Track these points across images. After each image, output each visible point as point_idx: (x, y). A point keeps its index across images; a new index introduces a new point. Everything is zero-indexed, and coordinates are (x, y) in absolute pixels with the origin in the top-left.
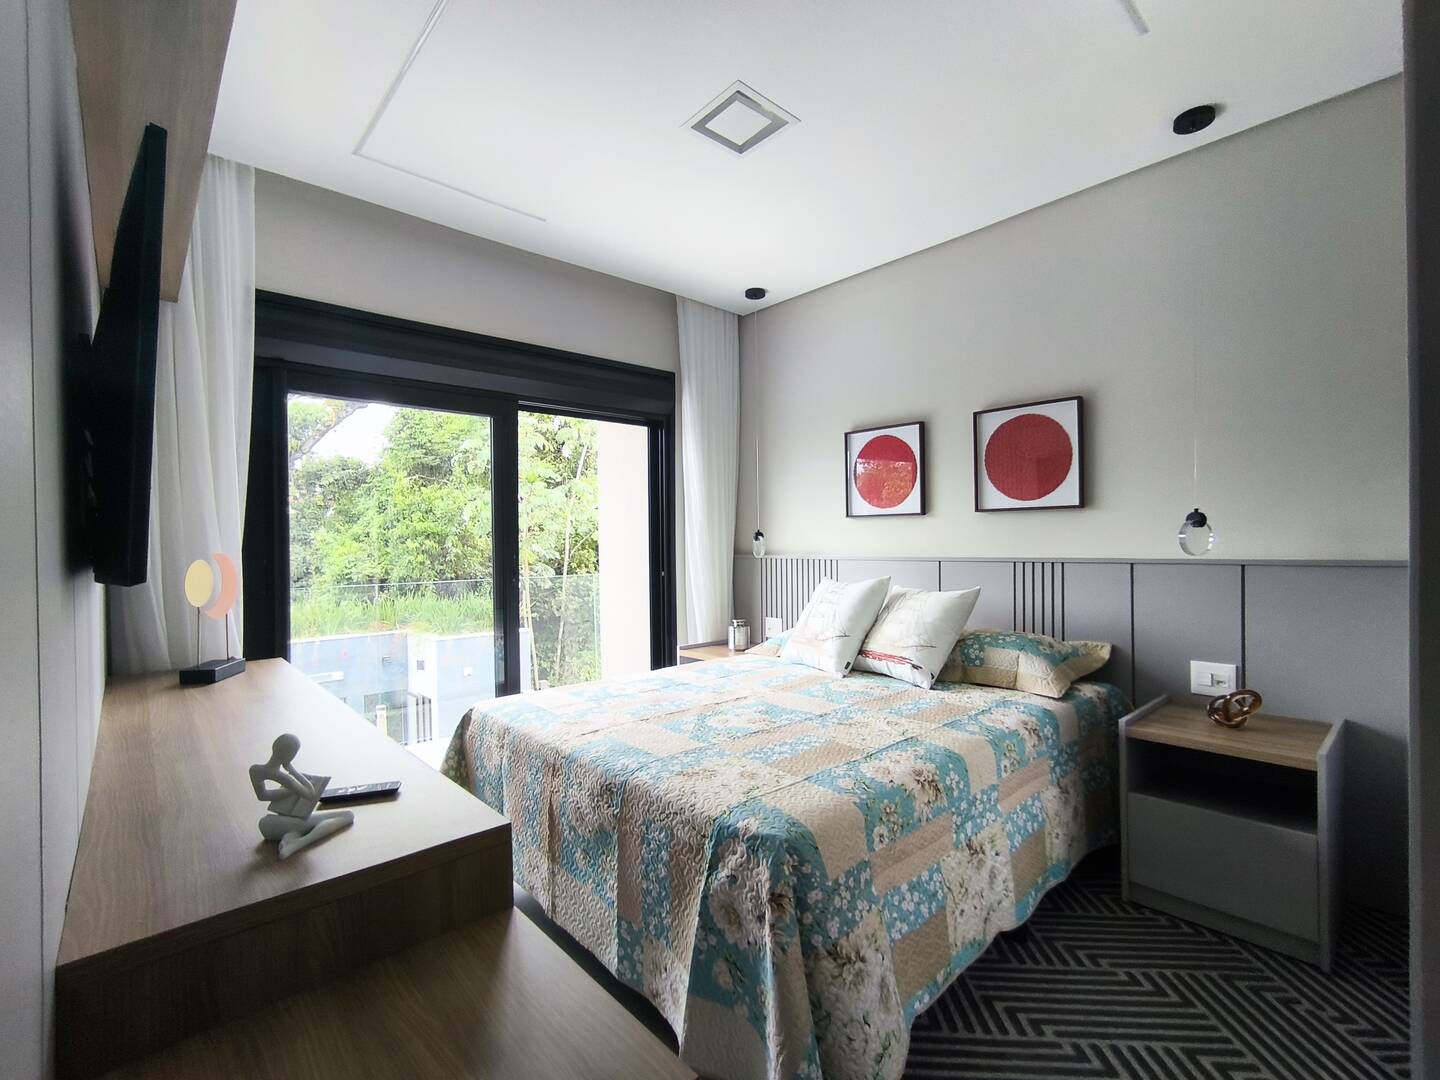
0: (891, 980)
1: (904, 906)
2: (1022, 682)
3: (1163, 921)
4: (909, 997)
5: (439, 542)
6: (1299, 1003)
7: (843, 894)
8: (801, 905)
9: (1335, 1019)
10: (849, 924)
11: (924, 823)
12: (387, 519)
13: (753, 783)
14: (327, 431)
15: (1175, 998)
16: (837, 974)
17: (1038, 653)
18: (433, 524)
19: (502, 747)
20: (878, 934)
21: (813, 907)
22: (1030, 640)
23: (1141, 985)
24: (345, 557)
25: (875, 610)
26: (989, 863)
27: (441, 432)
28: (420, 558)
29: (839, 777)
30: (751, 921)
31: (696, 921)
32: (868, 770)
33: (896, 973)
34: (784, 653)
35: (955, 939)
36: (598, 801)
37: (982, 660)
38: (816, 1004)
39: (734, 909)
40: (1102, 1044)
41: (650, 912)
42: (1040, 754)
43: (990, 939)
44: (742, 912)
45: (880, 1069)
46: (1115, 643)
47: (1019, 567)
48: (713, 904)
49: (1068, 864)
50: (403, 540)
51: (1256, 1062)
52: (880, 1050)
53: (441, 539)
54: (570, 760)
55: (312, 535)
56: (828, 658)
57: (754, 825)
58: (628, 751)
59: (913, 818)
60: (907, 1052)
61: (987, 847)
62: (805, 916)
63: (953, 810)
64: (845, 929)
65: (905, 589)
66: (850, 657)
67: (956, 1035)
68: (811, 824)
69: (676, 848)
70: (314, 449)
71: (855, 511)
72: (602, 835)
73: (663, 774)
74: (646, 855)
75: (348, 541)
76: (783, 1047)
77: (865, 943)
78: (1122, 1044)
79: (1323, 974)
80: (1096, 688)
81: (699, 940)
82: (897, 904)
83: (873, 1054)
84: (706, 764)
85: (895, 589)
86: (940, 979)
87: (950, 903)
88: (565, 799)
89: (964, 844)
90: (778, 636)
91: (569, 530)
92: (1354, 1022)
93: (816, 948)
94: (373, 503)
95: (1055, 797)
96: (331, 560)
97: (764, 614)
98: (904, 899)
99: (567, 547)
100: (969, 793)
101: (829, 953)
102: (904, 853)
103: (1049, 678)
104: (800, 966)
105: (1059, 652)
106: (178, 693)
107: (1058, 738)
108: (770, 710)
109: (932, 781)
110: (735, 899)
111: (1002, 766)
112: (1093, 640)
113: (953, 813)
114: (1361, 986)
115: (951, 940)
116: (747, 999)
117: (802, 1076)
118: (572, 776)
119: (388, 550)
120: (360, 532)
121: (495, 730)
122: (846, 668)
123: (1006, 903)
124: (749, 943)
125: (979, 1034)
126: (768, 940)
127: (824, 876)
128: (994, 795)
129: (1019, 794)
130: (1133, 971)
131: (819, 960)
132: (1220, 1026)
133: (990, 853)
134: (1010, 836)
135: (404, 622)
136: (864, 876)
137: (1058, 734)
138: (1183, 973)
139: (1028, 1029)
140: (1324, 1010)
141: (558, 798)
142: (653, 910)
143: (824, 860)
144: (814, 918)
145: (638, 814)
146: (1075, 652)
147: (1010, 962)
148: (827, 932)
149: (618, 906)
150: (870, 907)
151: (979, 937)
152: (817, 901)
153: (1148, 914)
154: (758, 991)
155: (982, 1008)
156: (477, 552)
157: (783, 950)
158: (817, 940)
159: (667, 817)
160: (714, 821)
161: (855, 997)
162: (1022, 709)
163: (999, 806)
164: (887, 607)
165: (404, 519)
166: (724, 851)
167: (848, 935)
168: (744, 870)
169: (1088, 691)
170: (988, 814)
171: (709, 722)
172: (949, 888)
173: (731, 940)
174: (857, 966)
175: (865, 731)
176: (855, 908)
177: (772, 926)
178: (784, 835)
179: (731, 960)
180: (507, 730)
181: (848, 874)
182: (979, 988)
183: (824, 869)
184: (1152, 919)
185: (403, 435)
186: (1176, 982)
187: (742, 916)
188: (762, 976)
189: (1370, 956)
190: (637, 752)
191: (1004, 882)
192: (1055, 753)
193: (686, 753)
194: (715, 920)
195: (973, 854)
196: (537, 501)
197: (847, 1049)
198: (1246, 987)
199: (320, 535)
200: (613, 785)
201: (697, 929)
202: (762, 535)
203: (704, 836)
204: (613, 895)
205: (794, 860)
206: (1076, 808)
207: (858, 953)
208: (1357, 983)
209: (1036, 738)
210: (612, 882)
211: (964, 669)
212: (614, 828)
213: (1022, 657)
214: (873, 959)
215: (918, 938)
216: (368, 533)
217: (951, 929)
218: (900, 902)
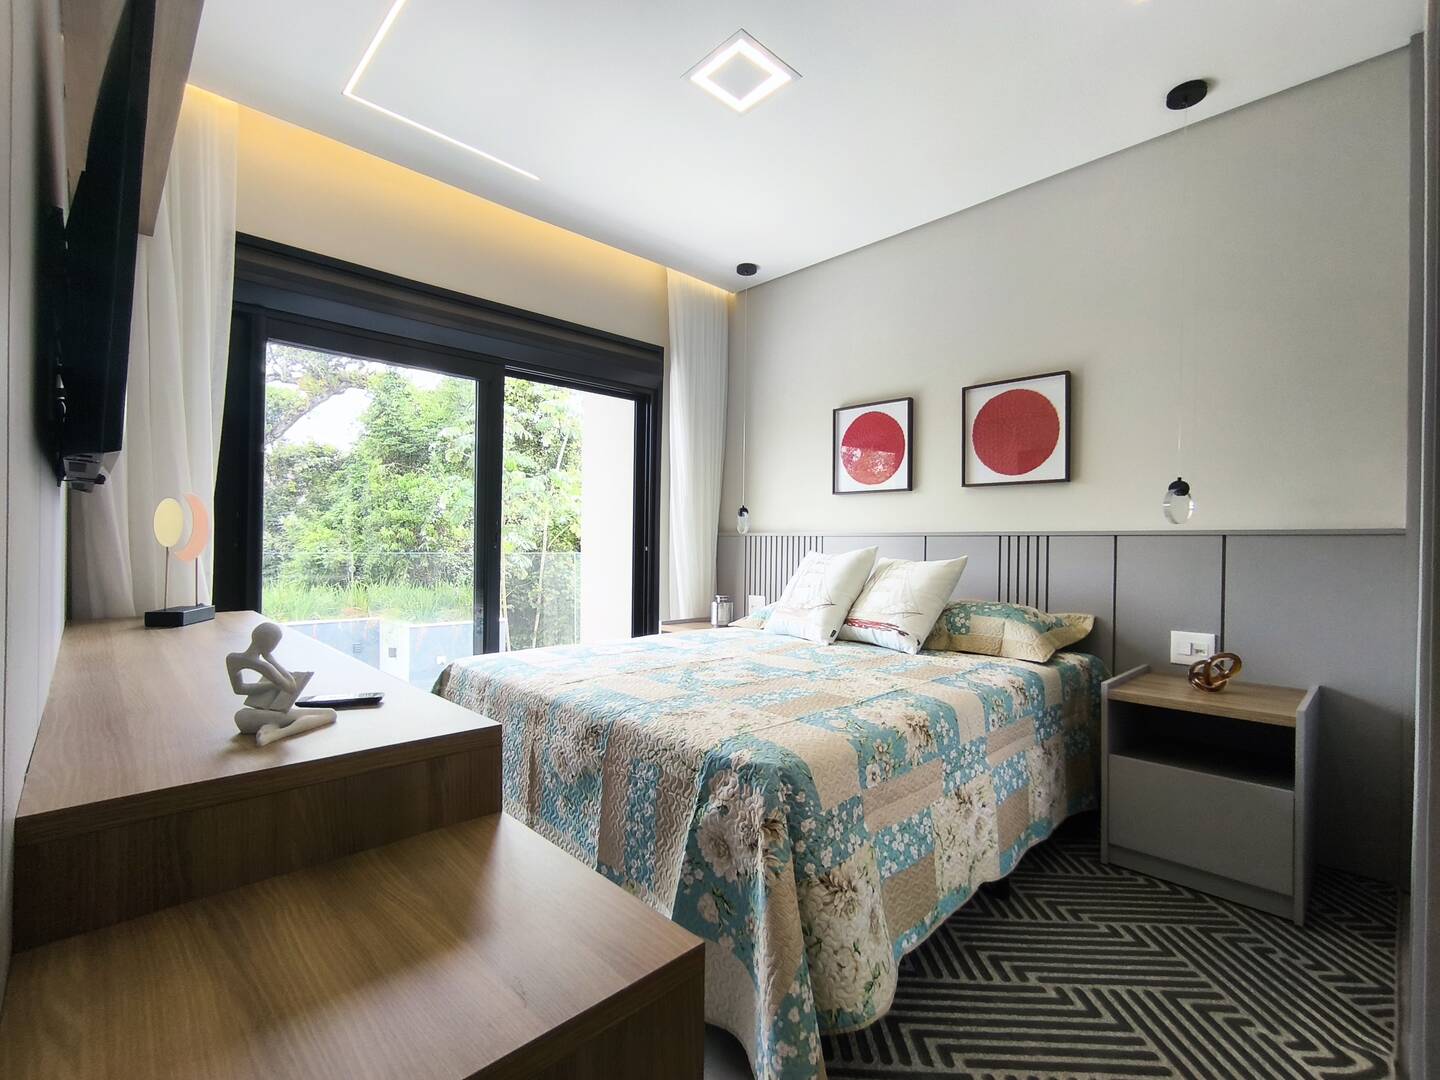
0: (880, 913)
1: (895, 845)
2: (1007, 648)
3: (1141, 881)
4: (898, 936)
5: (414, 531)
6: (1274, 952)
7: (837, 826)
8: (795, 833)
9: (1307, 966)
10: (841, 856)
11: (915, 767)
12: (361, 505)
13: (744, 721)
14: (301, 415)
15: (1154, 948)
16: (828, 901)
17: (1024, 621)
18: (408, 512)
19: (483, 700)
20: (869, 868)
21: (806, 835)
22: (1016, 609)
23: (1121, 936)
24: (316, 543)
25: (862, 579)
26: (976, 813)
27: (419, 420)
28: (395, 546)
29: (831, 718)
30: (742, 851)
31: (682, 855)
32: (860, 714)
33: (885, 907)
34: (767, 624)
35: (941, 883)
36: (583, 744)
37: (968, 629)
38: (807, 931)
39: (724, 841)
40: (1086, 989)
41: (634, 855)
42: (1026, 713)
43: (974, 888)
44: (733, 842)
45: (870, 997)
46: (1099, 616)
47: (1005, 540)
48: (701, 836)
49: (1050, 823)
50: (377, 527)
51: (1235, 1004)
52: (870, 979)
53: (416, 527)
54: (554, 706)
55: (282, 520)
56: (814, 627)
57: (747, 756)
58: (615, 696)
59: (904, 760)
60: (896, 985)
61: (975, 798)
62: (798, 845)
63: (944, 757)
64: (838, 859)
65: (891, 561)
66: (836, 625)
67: (941, 981)
68: (806, 757)
69: (665, 784)
70: (286, 435)
71: (843, 487)
72: (586, 778)
73: (652, 715)
74: (632, 795)
75: (320, 527)
76: (774, 967)
77: (857, 874)
78: (1104, 989)
79: (1297, 928)
80: (1079, 657)
81: (685, 875)
82: (887, 843)
83: (863, 983)
84: (694, 707)
85: (881, 561)
86: (928, 921)
87: (938, 851)
88: (548, 746)
89: (953, 792)
90: (762, 609)
91: (548, 522)
92: (1326, 969)
93: (809, 876)
94: (346, 490)
95: (1038, 756)
96: (301, 546)
97: (748, 593)
98: (895, 840)
99: (545, 540)
100: (958, 742)
101: (822, 881)
102: (896, 794)
103: (1035, 644)
104: (793, 890)
105: (1044, 622)
106: (143, 632)
107: (1043, 699)
108: (756, 668)
109: (924, 726)
110: (725, 830)
111: (990, 720)
112: (1074, 612)
113: (943, 761)
114: (1334, 938)
115: (938, 883)
116: (734, 931)
117: (794, 995)
118: (555, 722)
119: (361, 537)
120: (332, 518)
121: (475, 684)
122: (832, 636)
123: (991, 854)
124: (738, 873)
125: (964, 979)
126: (760, 868)
127: (818, 805)
128: (983, 747)
129: (1006, 749)
130: (1113, 924)
131: (812, 887)
132: (1198, 972)
133: (977, 805)
134: (997, 790)
135: (377, 608)
136: (857, 811)
137: (1043, 695)
138: (1161, 926)
139: (1012, 975)
140: (1298, 958)
141: (541, 746)
142: (637, 852)
143: (818, 790)
144: (808, 847)
145: (626, 756)
146: (1059, 624)
147: (992, 916)
148: (820, 861)
149: (599, 851)
150: (862, 843)
151: (965, 884)
152: (810, 830)
153: (1126, 874)
154: (746, 919)
155: (966, 956)
156: (453, 542)
157: (777, 874)
158: (810, 868)
159: (656, 754)
160: (705, 754)
161: (846, 924)
162: (1008, 670)
163: (986, 759)
164: (874, 576)
165: (379, 506)
166: (715, 783)
167: (840, 865)
168: (735, 800)
169: (1072, 659)
170: (976, 765)
171: (695, 676)
172: (938, 834)
173: (719, 874)
174: (848, 895)
175: (854, 685)
176: (848, 841)
177: (765, 851)
178: (779, 764)
179: (718, 893)
180: (488, 683)
181: (842, 807)
182: (962, 939)
183: (818, 800)
184: (1131, 879)
185: (379, 421)
186: (1155, 934)
187: (733, 846)
188: (752, 905)
189: (1339, 912)
190: (624, 697)
191: (989, 833)
192: (1040, 714)
193: (674, 699)
194: (703, 854)
195: (961, 803)
196: (516, 490)
197: (838, 977)
198: (1223, 938)
199: (290, 520)
200: (599, 727)
201: (683, 864)
202: (746, 510)
203: (694, 770)
204: (594, 840)
205: (787, 789)
206: (1057, 771)
207: (850, 882)
208: (1329, 935)
209: (1022, 696)
210: (594, 826)
211: (950, 638)
212: (599, 770)
213: (1008, 623)
214: (864, 889)
215: (908, 877)
216: (341, 520)
217: (938, 873)
218: (891, 842)
